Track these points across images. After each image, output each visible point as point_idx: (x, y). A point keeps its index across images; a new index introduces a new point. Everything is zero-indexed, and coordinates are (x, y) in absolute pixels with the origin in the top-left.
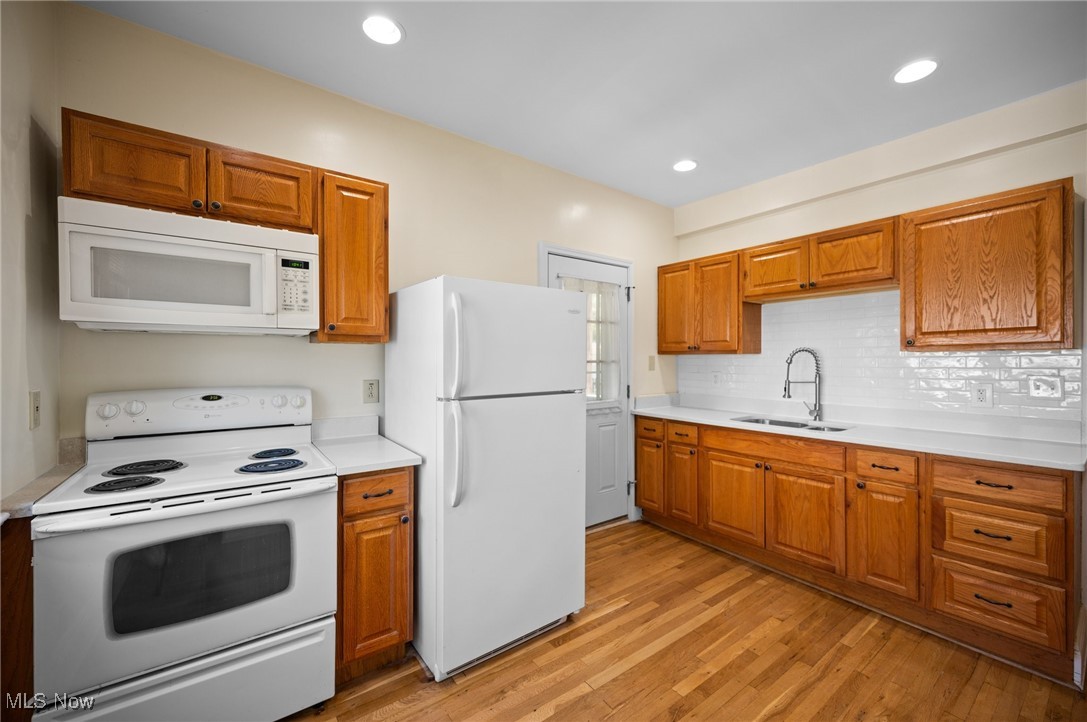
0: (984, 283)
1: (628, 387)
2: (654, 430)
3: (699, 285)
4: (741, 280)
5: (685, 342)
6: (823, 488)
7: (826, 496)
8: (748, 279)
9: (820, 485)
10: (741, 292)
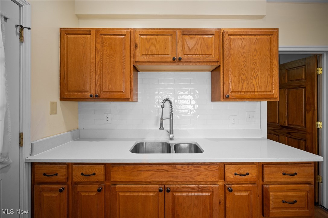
0: (254, 69)
1: (21, 135)
2: (56, 175)
3: (99, 48)
4: (132, 49)
5: (87, 91)
6: (206, 196)
7: (208, 201)
8: (138, 49)
9: (204, 194)
10: (132, 58)
